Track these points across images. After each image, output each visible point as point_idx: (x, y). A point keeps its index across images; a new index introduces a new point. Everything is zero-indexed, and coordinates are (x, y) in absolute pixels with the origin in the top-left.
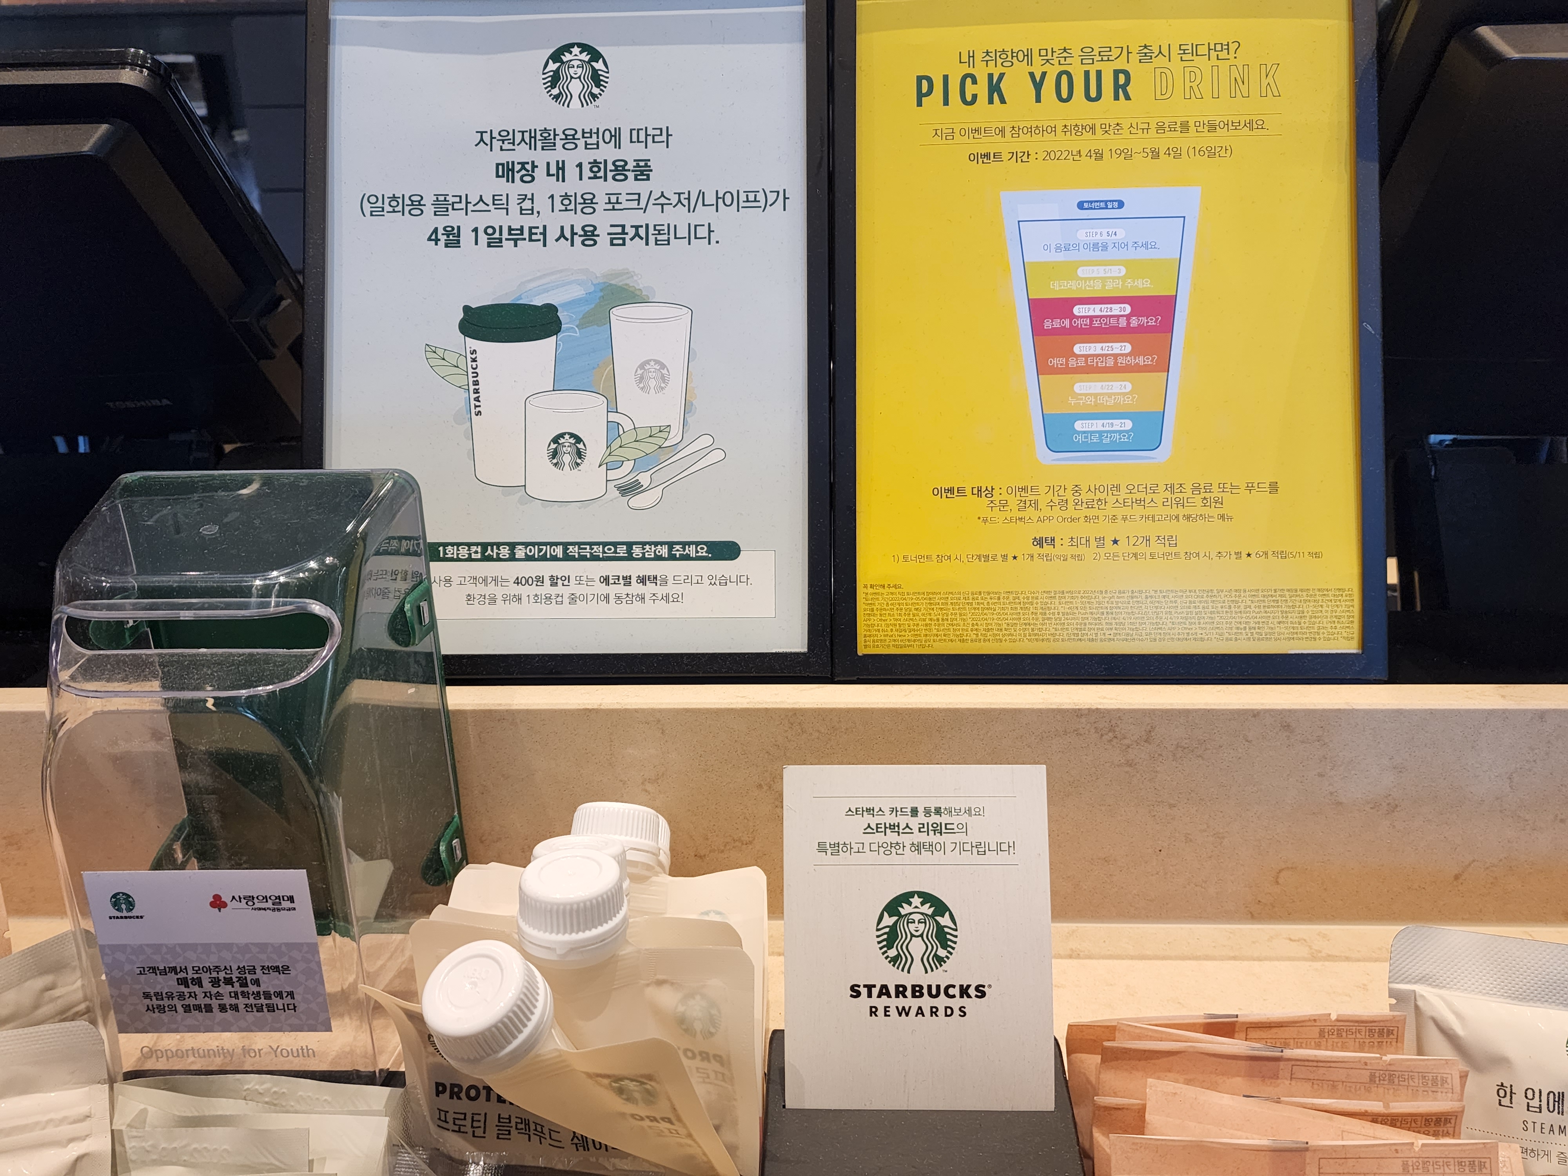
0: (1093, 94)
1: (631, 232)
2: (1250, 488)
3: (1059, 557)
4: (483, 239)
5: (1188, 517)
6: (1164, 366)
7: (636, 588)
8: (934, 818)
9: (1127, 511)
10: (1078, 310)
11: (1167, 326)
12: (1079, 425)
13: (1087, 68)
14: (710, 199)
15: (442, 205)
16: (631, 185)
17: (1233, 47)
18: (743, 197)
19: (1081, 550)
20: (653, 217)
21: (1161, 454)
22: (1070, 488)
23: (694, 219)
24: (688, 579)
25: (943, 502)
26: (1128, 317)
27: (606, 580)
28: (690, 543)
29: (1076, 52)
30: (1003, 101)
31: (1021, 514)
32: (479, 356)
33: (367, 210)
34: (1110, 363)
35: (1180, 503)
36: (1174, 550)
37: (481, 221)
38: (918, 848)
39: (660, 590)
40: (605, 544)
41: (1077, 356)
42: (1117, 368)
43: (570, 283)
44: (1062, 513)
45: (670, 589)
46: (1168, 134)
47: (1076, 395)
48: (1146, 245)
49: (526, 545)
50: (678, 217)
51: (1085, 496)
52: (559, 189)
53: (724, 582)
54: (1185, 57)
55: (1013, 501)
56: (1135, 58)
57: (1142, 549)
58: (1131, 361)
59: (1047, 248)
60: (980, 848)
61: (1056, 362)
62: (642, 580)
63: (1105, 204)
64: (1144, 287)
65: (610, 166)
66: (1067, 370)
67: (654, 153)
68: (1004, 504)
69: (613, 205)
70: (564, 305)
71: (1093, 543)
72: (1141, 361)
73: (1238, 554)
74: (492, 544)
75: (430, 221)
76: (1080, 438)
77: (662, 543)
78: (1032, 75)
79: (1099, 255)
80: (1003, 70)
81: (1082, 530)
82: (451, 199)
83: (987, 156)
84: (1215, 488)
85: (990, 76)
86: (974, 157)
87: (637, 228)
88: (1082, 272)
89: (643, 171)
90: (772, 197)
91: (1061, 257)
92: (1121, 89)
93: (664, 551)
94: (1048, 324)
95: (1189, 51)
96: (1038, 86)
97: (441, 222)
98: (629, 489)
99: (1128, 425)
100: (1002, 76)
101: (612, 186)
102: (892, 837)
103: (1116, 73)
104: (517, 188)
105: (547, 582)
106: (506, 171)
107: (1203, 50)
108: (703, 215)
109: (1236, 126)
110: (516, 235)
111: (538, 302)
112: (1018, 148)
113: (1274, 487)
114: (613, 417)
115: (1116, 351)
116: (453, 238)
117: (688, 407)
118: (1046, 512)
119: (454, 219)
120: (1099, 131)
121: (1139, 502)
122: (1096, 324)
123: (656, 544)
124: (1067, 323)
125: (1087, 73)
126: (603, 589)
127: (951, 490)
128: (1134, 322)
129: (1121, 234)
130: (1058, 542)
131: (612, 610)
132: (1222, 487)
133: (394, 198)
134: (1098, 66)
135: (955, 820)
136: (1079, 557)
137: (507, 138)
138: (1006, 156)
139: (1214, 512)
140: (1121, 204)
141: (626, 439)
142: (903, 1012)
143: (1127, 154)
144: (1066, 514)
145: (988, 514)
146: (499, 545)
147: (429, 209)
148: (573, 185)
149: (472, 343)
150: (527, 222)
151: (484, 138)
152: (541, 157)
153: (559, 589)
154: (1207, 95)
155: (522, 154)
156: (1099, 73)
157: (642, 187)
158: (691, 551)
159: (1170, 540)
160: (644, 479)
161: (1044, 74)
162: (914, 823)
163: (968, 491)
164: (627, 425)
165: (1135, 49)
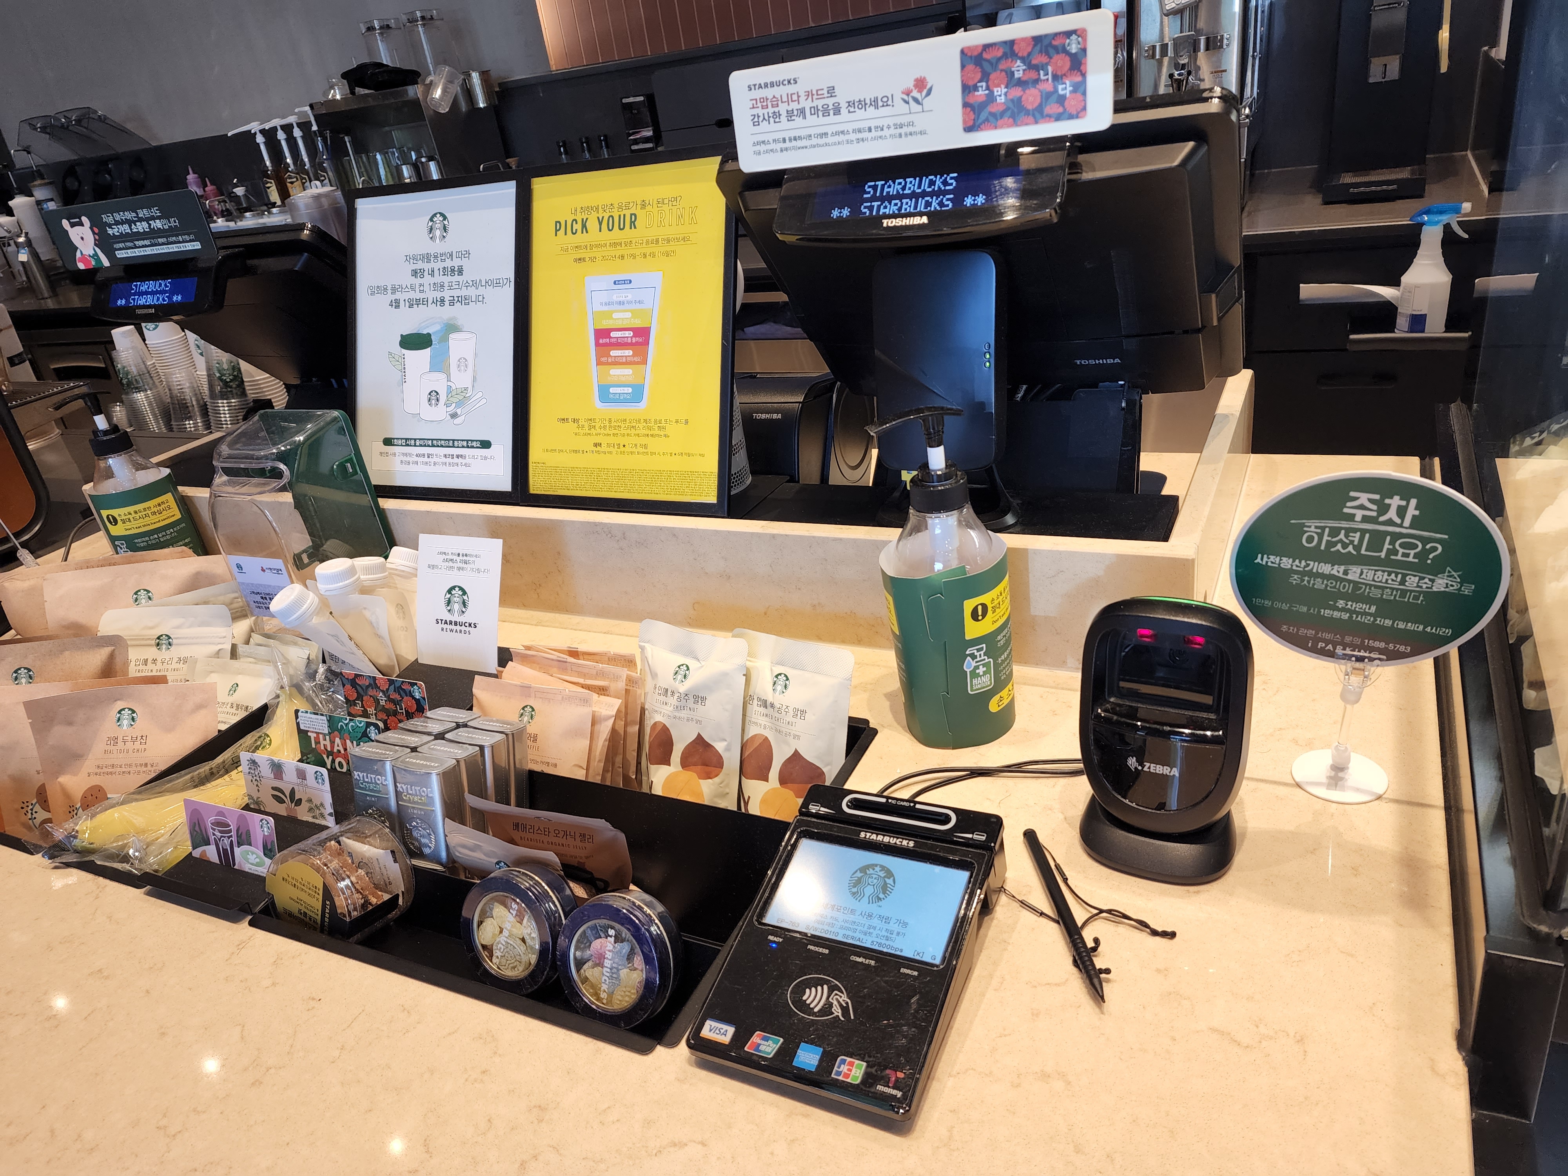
0: (622, 227)
1: (456, 299)
2: (677, 422)
3: (603, 452)
4: (407, 304)
5: (652, 435)
6: (644, 362)
7: (456, 460)
8: (465, 558)
9: (629, 431)
10: (613, 334)
11: (647, 343)
12: (612, 390)
13: (619, 213)
14: (483, 283)
15: (394, 290)
16: (456, 278)
17: (679, 199)
18: (495, 282)
19: (611, 449)
20: (464, 292)
21: (643, 405)
22: (607, 419)
23: (478, 292)
24: (473, 457)
25: (560, 424)
26: (631, 337)
27: (445, 456)
28: (474, 441)
29: (616, 206)
30: (587, 232)
31: (589, 432)
32: (405, 356)
33: (370, 293)
34: (624, 360)
35: (650, 429)
36: (646, 451)
37: (407, 296)
38: (459, 569)
39: (464, 461)
40: (445, 440)
41: (612, 356)
42: (627, 363)
43: (435, 323)
44: (604, 432)
45: (467, 461)
46: (650, 245)
47: (610, 375)
48: (639, 302)
49: (420, 439)
50: (472, 292)
51: (613, 424)
52: (432, 280)
53: (486, 458)
54: (659, 205)
55: (586, 425)
56: (639, 207)
57: (634, 450)
58: (632, 359)
59: (601, 304)
60: (479, 571)
61: (603, 359)
62: (458, 457)
63: (624, 282)
64: (638, 323)
65: (449, 270)
66: (608, 364)
67: (464, 262)
68: (583, 426)
69: (451, 288)
70: (435, 333)
71: (616, 447)
72: (636, 359)
73: (671, 454)
74: (409, 439)
75: (391, 297)
76: (611, 396)
77: (464, 440)
78: (598, 218)
79: (621, 307)
80: (587, 216)
81: (612, 440)
82: (397, 287)
83: (580, 259)
84: (663, 421)
85: (583, 219)
86: (576, 260)
87: (458, 297)
88: (615, 316)
89: (460, 272)
90: (505, 281)
91: (606, 308)
92: (633, 224)
93: (465, 444)
94: (601, 341)
95: (660, 202)
96: (600, 224)
97: (393, 297)
98: (454, 416)
99: (630, 390)
100: (587, 219)
101: (450, 278)
102: (451, 564)
103: (631, 215)
104: (419, 281)
105: (426, 456)
106: (415, 273)
107: (666, 201)
108: (481, 291)
109: (678, 240)
110: (418, 302)
111: (425, 332)
112: (592, 255)
113: (687, 422)
114: (449, 383)
115: (627, 354)
116: (396, 304)
117: (475, 379)
118: (598, 431)
119: (398, 295)
120: (623, 245)
121: (633, 427)
122: (619, 341)
123: (462, 440)
124: (608, 340)
125: (620, 216)
126: (444, 460)
127: (563, 419)
128: (634, 341)
129: (630, 297)
130: (603, 445)
131: (448, 470)
132: (666, 421)
133: (378, 287)
134: (624, 212)
135: (472, 559)
136: (610, 453)
137: (415, 258)
138: (587, 259)
139: (662, 433)
140: (630, 282)
141: (454, 393)
142: (452, 631)
143: (634, 256)
144: (605, 432)
145: (577, 431)
146: (411, 439)
147: (389, 291)
148: (438, 278)
149: (404, 351)
150: (422, 296)
151: (408, 258)
152: (427, 266)
153: (430, 460)
154: (667, 225)
155: (420, 265)
156: (624, 215)
157: (460, 278)
158: (474, 444)
159: (645, 446)
160: (459, 411)
161: (603, 217)
162: (458, 559)
163: (570, 421)
164: (454, 388)
165: (639, 203)
